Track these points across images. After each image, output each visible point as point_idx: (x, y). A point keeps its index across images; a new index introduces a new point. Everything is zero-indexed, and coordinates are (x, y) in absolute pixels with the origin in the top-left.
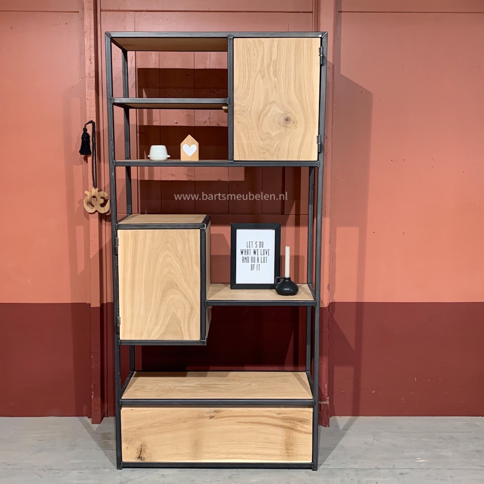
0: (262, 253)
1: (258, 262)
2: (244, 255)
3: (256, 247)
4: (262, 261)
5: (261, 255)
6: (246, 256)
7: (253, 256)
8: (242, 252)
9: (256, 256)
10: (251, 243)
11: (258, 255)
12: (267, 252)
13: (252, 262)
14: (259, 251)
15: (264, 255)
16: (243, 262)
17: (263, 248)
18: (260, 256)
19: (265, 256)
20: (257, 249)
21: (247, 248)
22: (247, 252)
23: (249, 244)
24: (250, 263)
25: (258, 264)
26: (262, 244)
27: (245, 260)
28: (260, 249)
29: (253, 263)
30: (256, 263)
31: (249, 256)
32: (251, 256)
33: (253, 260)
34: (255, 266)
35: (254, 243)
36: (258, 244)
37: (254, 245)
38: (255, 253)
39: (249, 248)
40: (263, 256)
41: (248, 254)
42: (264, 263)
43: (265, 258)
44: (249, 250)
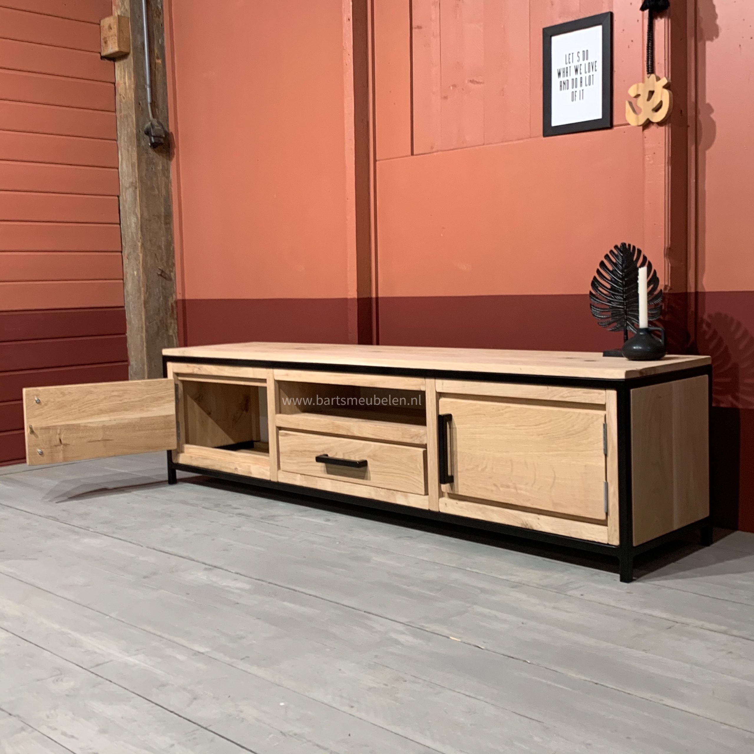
0: (587, 70)
1: (581, 85)
2: (562, 79)
3: (578, 61)
4: (587, 83)
5: (586, 73)
6: (565, 79)
7: (575, 77)
8: (559, 74)
9: (578, 76)
11: (581, 73)
12: (592, 66)
13: (573, 88)
14: (583, 67)
15: (589, 72)
16: (561, 89)
17: (588, 61)
18: (583, 75)
19: (591, 73)
20: (579, 64)
21: (565, 66)
22: (566, 72)
23: (569, 58)
24: (570, 90)
25: (581, 88)
26: (586, 54)
27: (563, 85)
28: (583, 63)
29: (574, 90)
30: (579, 88)
31: (569, 78)
32: (572, 77)
33: (575, 85)
34: (578, 94)
35: (575, 55)
36: (581, 55)
37: (576, 58)
38: (576, 70)
39: (568, 65)
40: (588, 75)
41: (567, 76)
42: (590, 85)
43: (592, 77)
44: (569, 68)
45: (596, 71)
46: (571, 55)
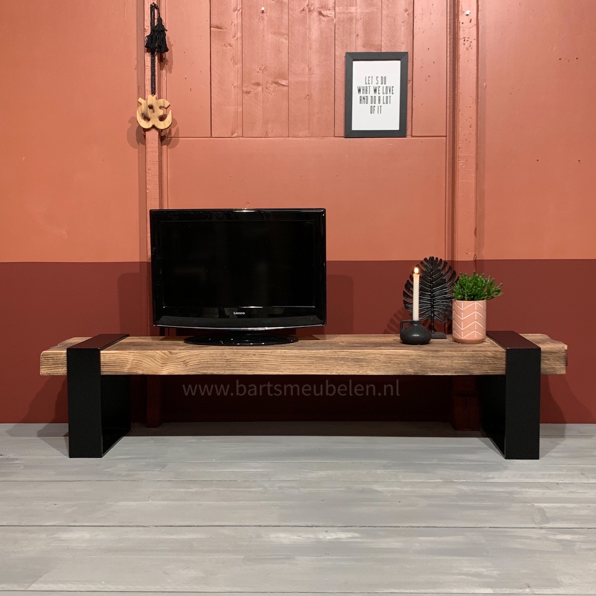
0: (385, 92)
1: (379, 103)
2: (361, 94)
3: (377, 84)
4: (385, 101)
5: (383, 94)
6: (365, 95)
7: (373, 95)
8: (359, 91)
9: (377, 95)
10: (370, 79)
11: (379, 93)
12: (390, 90)
13: (372, 103)
14: (381, 89)
15: (387, 94)
16: (361, 103)
17: (386, 85)
18: (381, 95)
19: (388, 95)
20: (378, 85)
22: (366, 90)
23: (368, 80)
24: (369, 104)
25: (379, 105)
26: (384, 80)
27: (363, 100)
28: (381, 86)
29: (373, 105)
30: (377, 104)
31: (368, 95)
32: (371, 95)
33: (373, 100)
34: (376, 108)
35: (374, 78)
36: (379, 79)
37: (375, 81)
38: (375, 91)
39: (368, 85)
40: (385, 95)
41: (366, 93)
42: (387, 103)
43: (389, 97)
44: (368, 88)
45: (393, 94)
46: (371, 78)
